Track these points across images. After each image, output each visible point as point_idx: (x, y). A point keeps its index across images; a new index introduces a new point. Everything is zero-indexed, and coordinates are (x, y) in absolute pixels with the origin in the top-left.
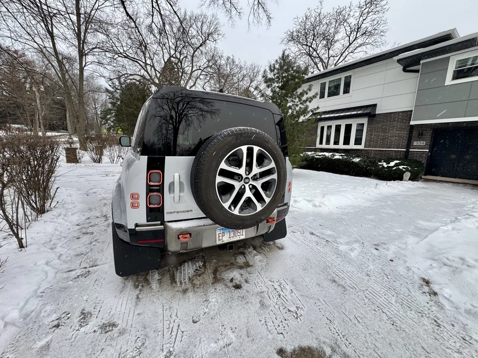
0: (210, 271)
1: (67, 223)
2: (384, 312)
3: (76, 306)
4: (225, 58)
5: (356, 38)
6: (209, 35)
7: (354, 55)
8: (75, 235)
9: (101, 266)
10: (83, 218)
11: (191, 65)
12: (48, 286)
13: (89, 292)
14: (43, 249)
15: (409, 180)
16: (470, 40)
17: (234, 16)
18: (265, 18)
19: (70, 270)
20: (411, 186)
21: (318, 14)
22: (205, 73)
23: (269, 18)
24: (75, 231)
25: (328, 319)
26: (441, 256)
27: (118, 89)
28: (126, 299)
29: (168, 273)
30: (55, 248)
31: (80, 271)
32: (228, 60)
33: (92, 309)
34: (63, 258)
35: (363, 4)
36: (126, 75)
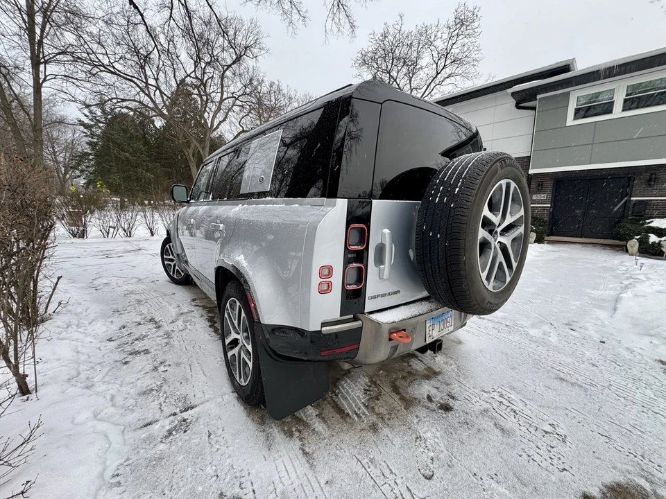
0: (387, 390)
1: (89, 339)
2: (656, 413)
3: (203, 491)
4: (267, 83)
5: (445, 66)
6: (246, 48)
7: (442, 88)
8: (117, 358)
9: (201, 407)
10: (114, 327)
11: (219, 90)
12: (122, 461)
13: (209, 458)
14: (71, 390)
15: (535, 242)
16: (593, 73)
17: (295, 21)
18: (348, 26)
19: (145, 422)
20: (539, 249)
21: (397, 32)
22: (240, 103)
23: (352, 26)
24: (112, 351)
25: (602, 435)
26: (658, 330)
27: (101, 122)
28: (286, 459)
29: (325, 402)
30: (93, 385)
31: (167, 421)
32: (271, 86)
33: (237, 490)
34: (119, 400)
35: (451, 23)
36: (115, 101)
